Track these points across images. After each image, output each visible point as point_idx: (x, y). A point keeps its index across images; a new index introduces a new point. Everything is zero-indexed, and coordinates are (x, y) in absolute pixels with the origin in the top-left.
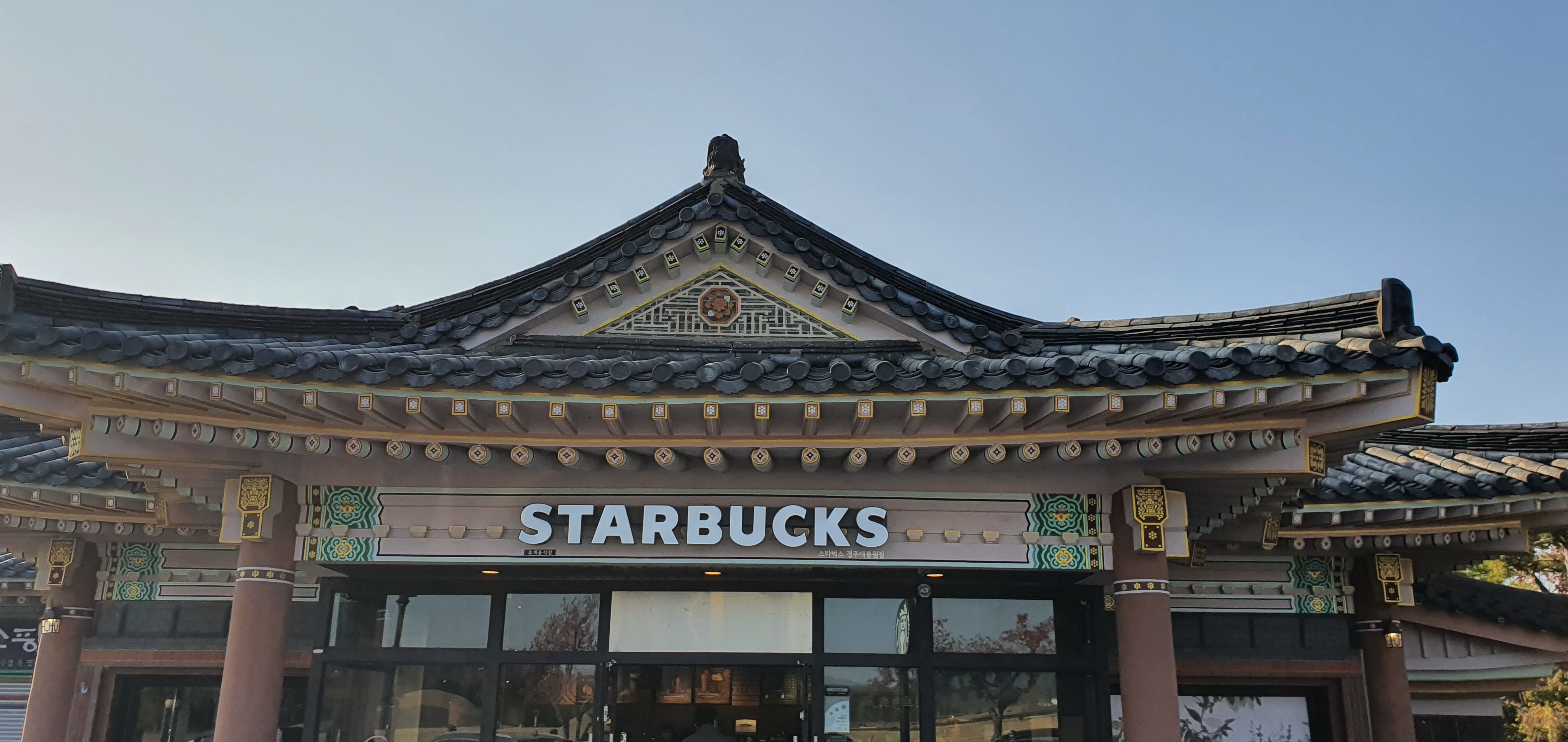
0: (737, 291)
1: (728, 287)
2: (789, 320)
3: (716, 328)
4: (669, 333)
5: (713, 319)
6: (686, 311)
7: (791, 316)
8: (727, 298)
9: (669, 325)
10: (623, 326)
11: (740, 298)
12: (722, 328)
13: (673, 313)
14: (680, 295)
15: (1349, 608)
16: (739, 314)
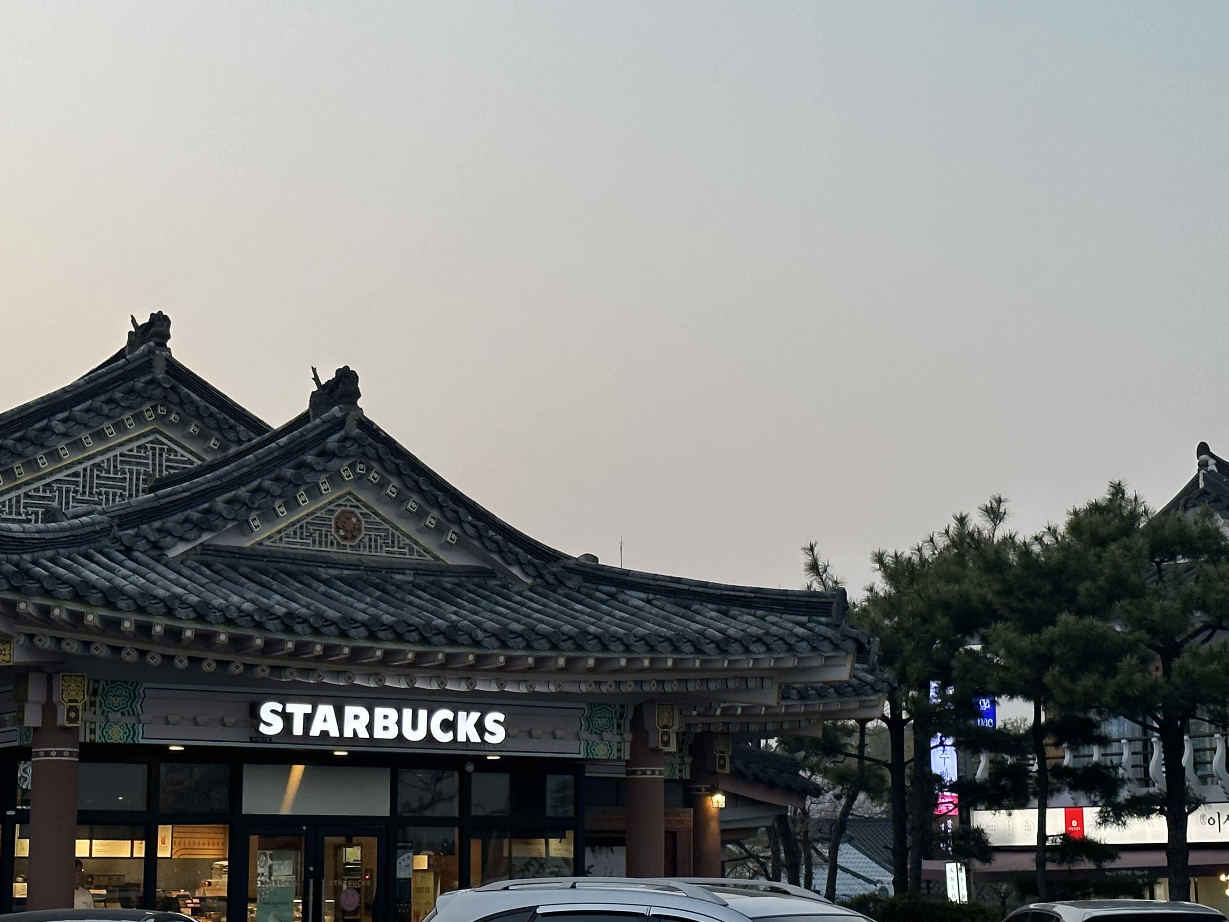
0: (361, 514)
1: (354, 509)
2: (399, 542)
3: (346, 546)
4: (311, 548)
5: (345, 538)
6: (324, 529)
7: (401, 539)
8: (354, 520)
9: (310, 541)
10: (276, 540)
11: (363, 520)
12: (351, 546)
13: (314, 530)
14: (318, 514)
15: (687, 776)
16: (362, 535)
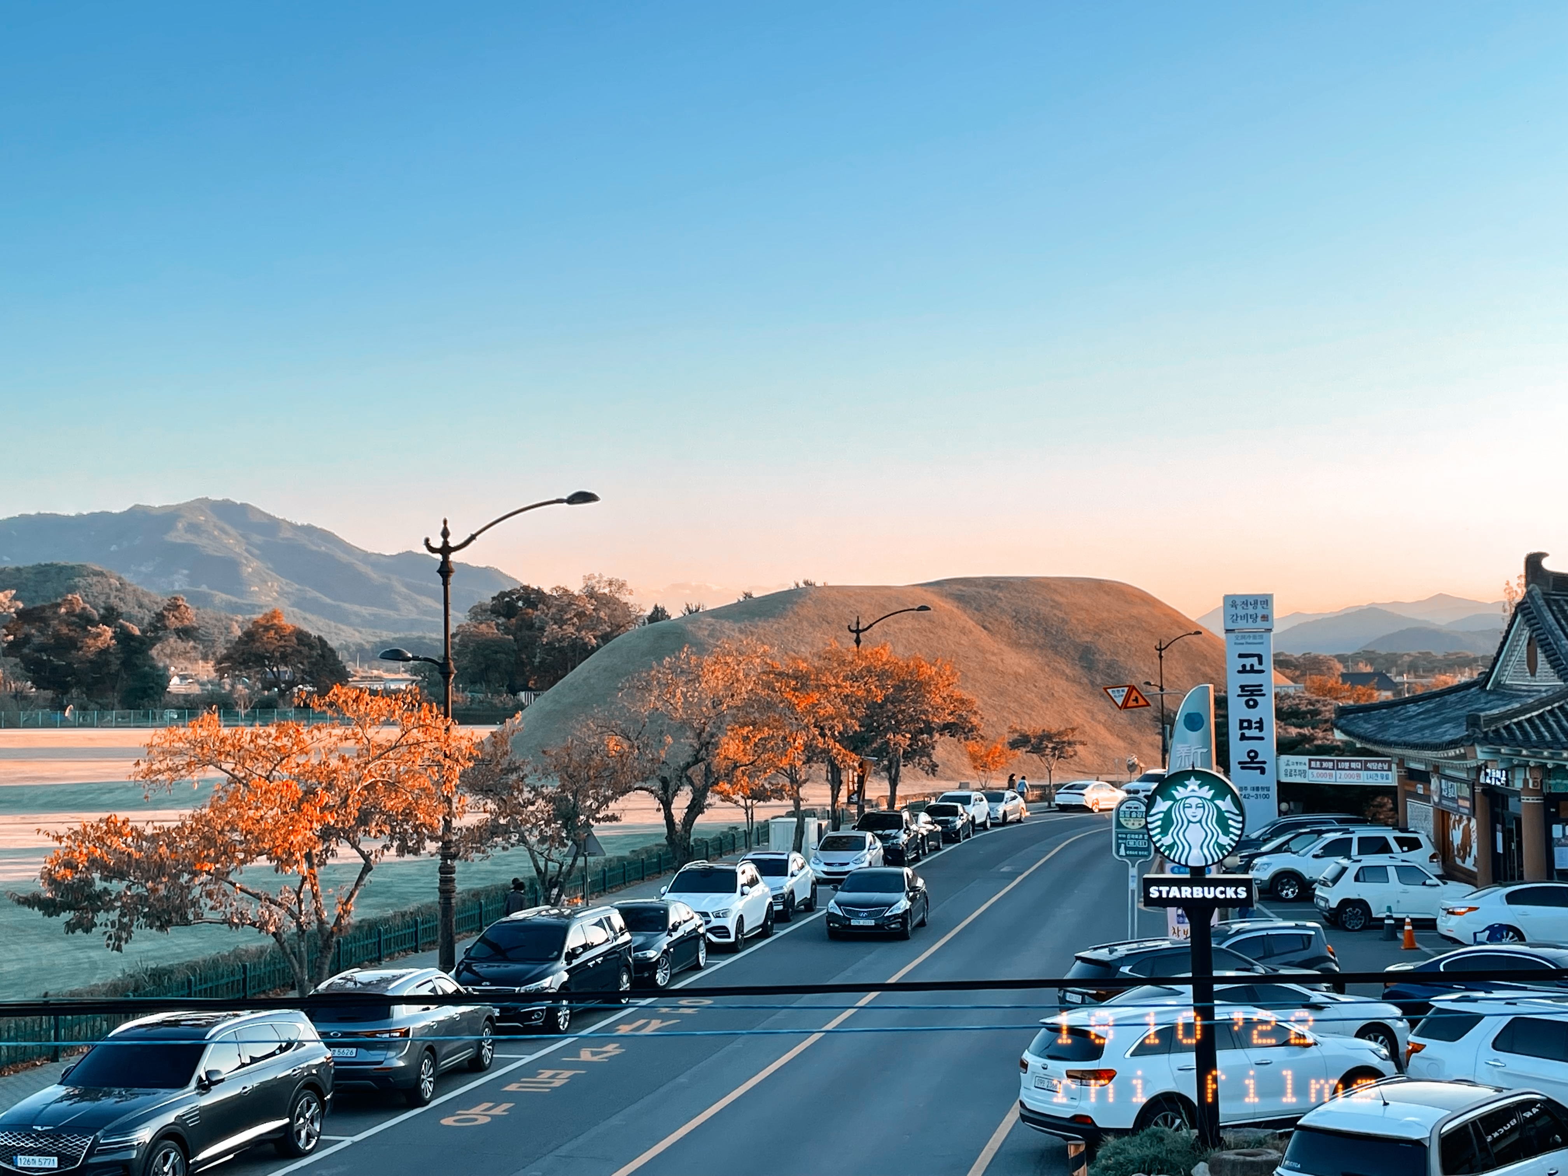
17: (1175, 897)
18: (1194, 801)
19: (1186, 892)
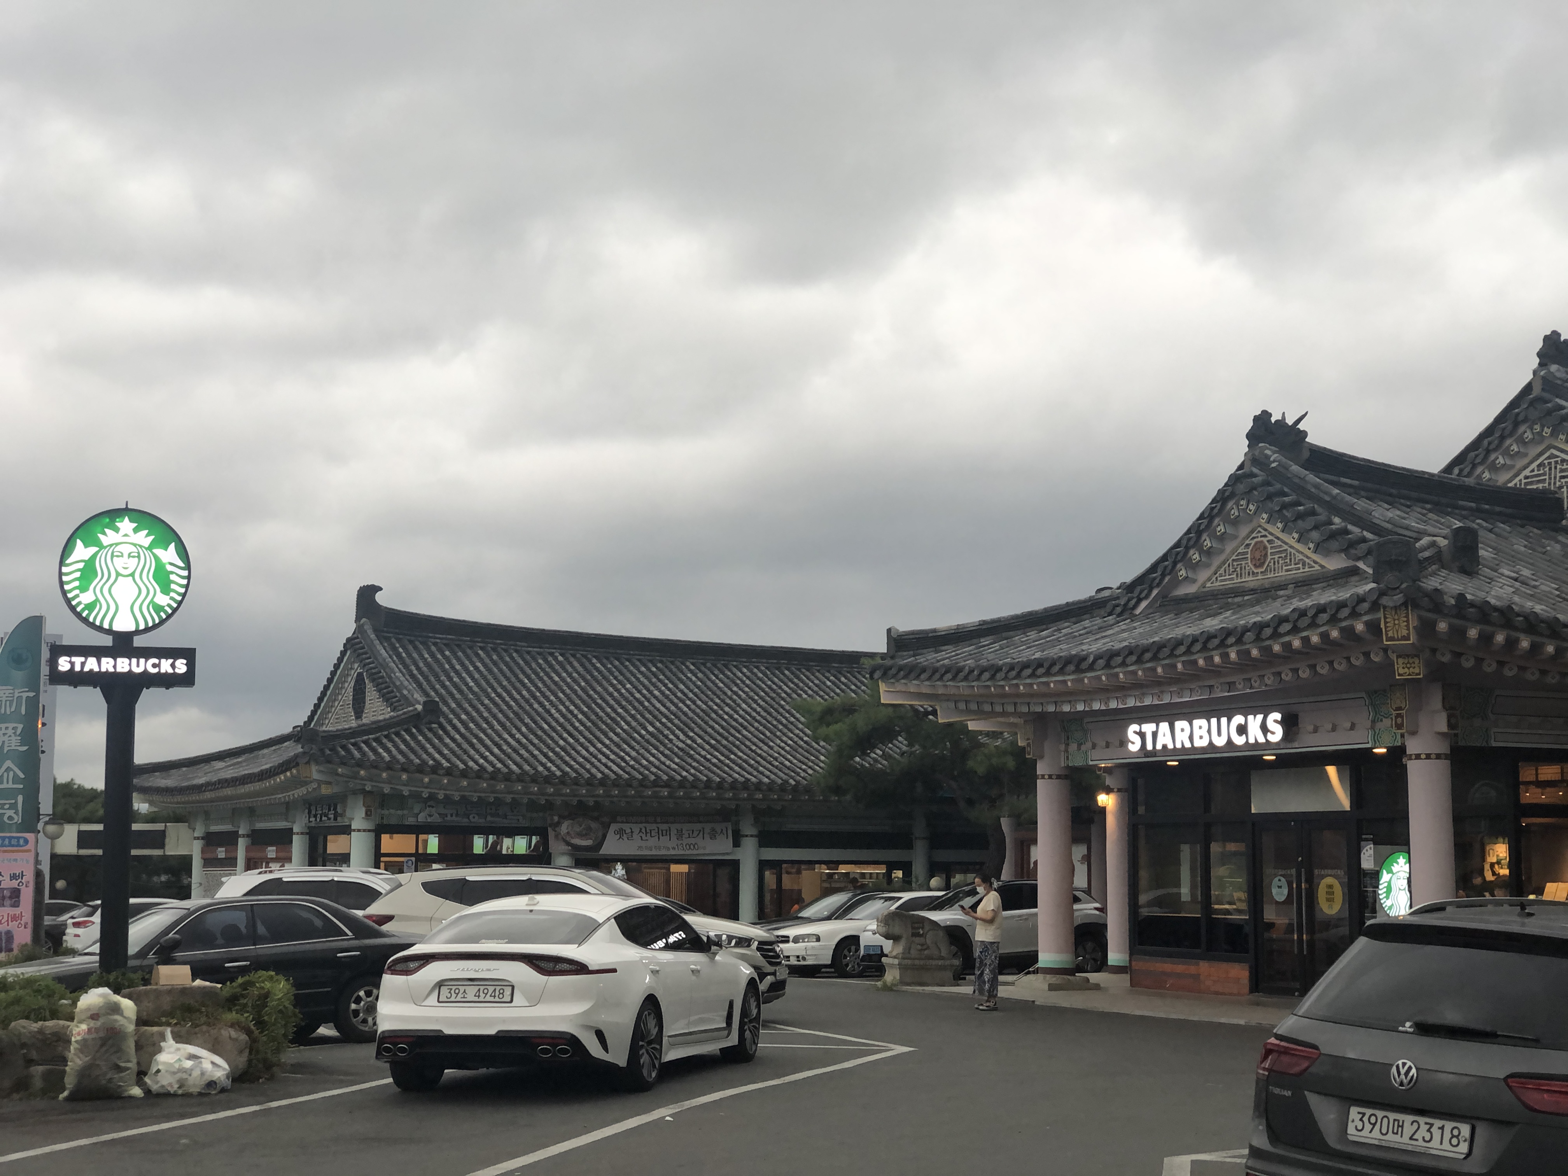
0: (1268, 541)
1: (1263, 539)
3: (1258, 573)
4: (1235, 581)
5: (1257, 566)
6: (1243, 562)
8: (1263, 548)
9: (1235, 576)
11: (1269, 546)
12: (1261, 572)
13: (1237, 565)
14: (1240, 551)
16: (1269, 560)
17: (91, 671)
18: (126, 549)
19: (107, 664)
